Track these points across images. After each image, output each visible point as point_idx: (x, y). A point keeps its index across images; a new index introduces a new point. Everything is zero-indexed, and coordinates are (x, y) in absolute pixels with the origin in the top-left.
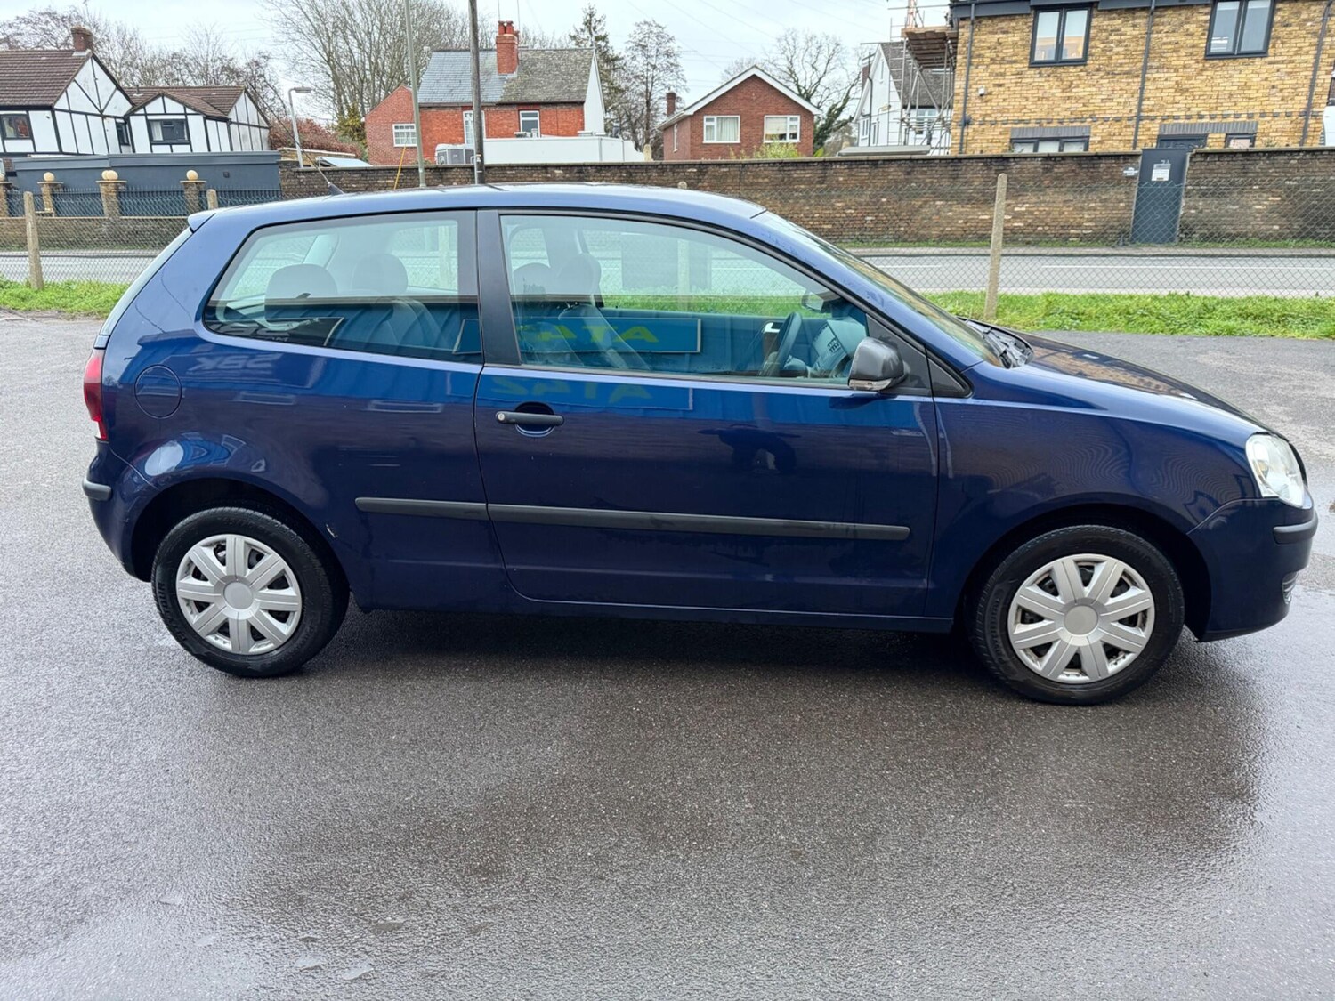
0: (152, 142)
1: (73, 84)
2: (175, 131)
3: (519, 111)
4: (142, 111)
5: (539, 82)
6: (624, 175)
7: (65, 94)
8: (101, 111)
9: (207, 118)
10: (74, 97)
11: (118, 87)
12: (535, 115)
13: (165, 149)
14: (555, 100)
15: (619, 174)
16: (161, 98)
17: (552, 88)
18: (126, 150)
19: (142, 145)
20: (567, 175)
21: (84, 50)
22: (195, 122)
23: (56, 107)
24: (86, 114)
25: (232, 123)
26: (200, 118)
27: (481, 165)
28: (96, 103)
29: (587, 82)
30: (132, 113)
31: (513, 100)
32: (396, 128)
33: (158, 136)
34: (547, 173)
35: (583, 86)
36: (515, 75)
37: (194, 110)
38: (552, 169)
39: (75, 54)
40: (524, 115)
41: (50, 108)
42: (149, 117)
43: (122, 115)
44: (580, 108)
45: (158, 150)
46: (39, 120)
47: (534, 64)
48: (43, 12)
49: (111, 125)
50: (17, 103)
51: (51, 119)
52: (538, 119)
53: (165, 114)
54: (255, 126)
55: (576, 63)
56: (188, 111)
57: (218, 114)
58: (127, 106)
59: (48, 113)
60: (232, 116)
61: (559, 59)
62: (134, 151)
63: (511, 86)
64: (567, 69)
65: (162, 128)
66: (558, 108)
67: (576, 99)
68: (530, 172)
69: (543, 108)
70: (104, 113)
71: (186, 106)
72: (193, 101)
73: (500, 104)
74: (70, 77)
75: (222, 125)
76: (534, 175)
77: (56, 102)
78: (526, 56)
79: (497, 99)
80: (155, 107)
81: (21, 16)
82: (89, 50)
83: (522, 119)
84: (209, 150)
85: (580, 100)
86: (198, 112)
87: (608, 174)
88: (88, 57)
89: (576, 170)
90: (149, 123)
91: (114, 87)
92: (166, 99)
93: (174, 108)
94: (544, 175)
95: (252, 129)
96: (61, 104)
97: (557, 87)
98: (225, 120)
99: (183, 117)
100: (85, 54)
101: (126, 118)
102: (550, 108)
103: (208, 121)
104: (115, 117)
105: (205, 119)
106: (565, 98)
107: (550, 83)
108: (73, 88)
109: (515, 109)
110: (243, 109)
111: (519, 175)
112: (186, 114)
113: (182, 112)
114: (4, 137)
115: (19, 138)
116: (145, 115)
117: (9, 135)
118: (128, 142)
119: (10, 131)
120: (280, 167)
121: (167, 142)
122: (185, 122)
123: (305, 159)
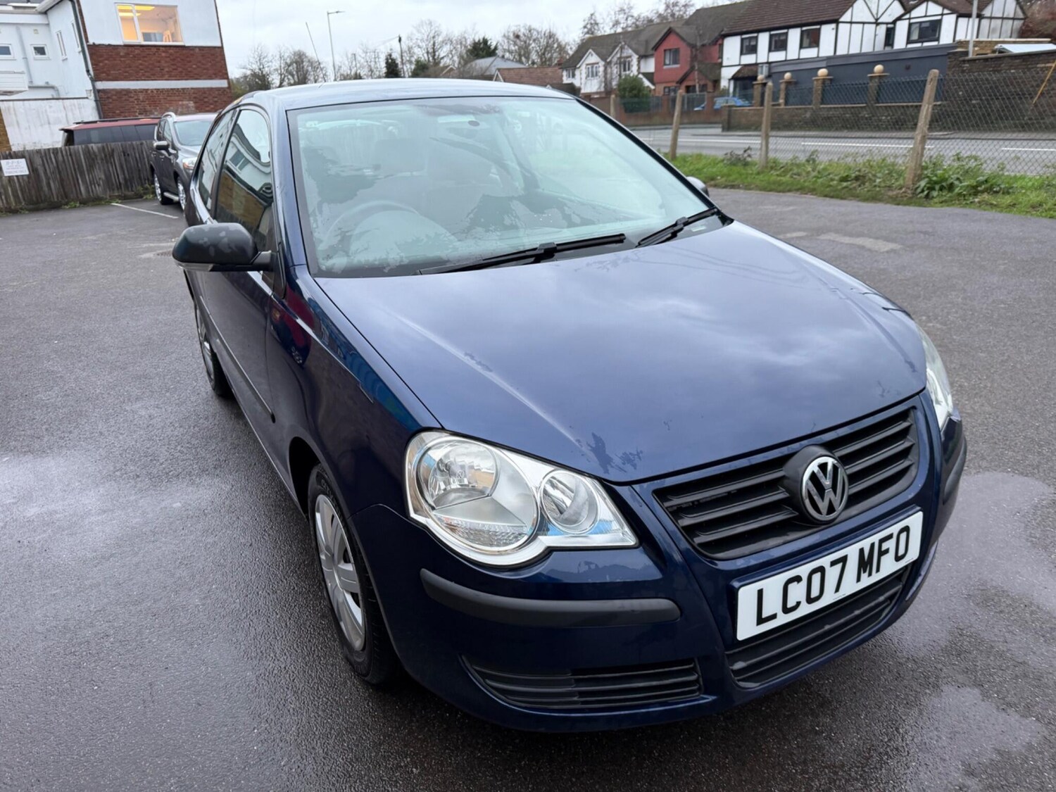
0: (909, 41)
2: (931, 30)
4: (907, 16)
7: (850, 11)
8: (877, 20)
9: (960, 15)
10: (858, 11)
13: (917, 45)
16: (924, 4)
18: (888, 49)
19: (900, 42)
22: (949, 21)
23: (841, 20)
24: (864, 23)
25: (985, 18)
26: (954, 17)
28: (874, 12)
30: (899, 18)
33: (915, 36)
37: (951, 9)
41: (836, 22)
42: (912, 21)
43: (891, 20)
45: (910, 46)
46: (827, 32)
49: (882, 30)
50: (816, 20)
51: (834, 31)
53: (925, 16)
54: (1009, 19)
56: (946, 11)
58: (899, 11)
59: (834, 26)
60: (987, 12)
62: (893, 47)
65: (921, 29)
70: (880, 21)
71: (944, 7)
75: (974, 21)
77: (841, 16)
80: (919, 12)
84: (954, 40)
86: (954, 11)
90: (910, 25)
93: (934, 10)
95: (1006, 21)
96: (846, 17)
98: (979, 16)
99: (939, 18)
101: (894, 22)
103: (961, 20)
104: (887, 24)
105: (958, 17)
110: (1002, 4)
112: (942, 15)
113: (940, 12)
114: (801, 47)
115: (810, 46)
116: (909, 19)
117: (804, 45)
118: (891, 43)
119: (806, 41)
120: (949, 58)
121: (922, 38)
122: (939, 22)
123: (982, 48)
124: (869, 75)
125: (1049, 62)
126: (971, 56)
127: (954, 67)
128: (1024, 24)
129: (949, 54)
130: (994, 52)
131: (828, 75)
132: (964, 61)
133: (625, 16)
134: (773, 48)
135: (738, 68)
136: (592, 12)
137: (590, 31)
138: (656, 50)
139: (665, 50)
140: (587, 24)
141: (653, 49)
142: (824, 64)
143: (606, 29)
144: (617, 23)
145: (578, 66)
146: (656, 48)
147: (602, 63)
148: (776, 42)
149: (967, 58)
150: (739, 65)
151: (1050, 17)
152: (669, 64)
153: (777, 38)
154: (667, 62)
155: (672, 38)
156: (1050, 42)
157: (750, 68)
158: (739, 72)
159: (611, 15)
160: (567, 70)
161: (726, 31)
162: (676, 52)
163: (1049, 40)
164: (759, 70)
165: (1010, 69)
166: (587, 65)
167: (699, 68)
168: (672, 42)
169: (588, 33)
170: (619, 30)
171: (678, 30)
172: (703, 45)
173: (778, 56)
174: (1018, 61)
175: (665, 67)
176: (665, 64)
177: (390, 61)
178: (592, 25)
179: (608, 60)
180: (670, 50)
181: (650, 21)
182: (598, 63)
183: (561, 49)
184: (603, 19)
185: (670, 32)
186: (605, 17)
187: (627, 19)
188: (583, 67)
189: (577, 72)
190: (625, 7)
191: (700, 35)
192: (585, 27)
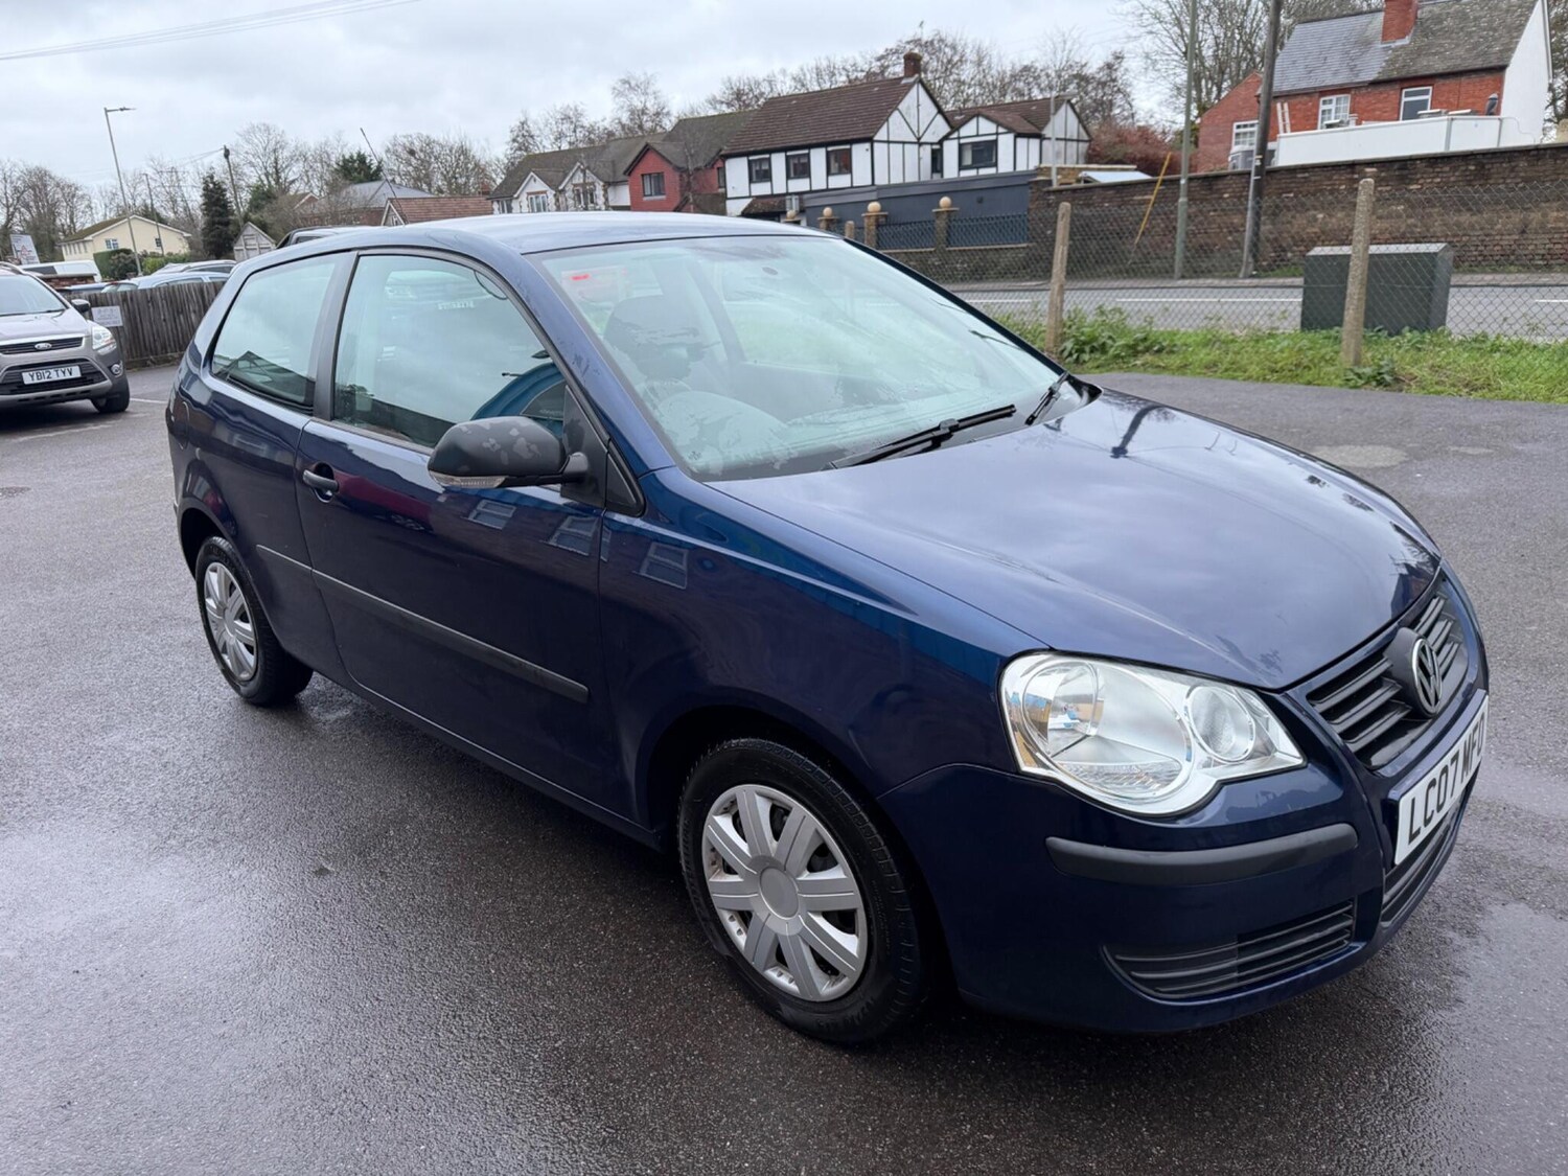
0: (961, 167)
1: (896, 113)
2: (984, 152)
3: (1402, 89)
4: (955, 135)
5: (1441, 45)
6: (1472, 168)
7: (885, 126)
8: (919, 139)
9: (1018, 135)
10: (895, 127)
11: (940, 111)
12: (1426, 92)
13: (972, 173)
14: (1460, 68)
15: (1463, 168)
16: (975, 120)
17: (1461, 52)
18: (936, 177)
19: (951, 170)
20: (1383, 174)
21: (912, 76)
22: (1005, 142)
23: (876, 138)
24: (904, 143)
25: (1045, 139)
26: (1011, 137)
27: (1259, 170)
28: (915, 130)
29: (1519, 37)
30: (946, 137)
31: (1395, 74)
32: (1238, 127)
33: (968, 160)
34: (1353, 173)
35: (1511, 42)
36: (1406, 41)
37: (1005, 127)
38: (1362, 167)
39: (904, 82)
40: (1407, 95)
41: (870, 140)
42: (962, 141)
43: (936, 140)
44: (1496, 76)
45: (965, 174)
46: (860, 153)
47: (1441, 22)
48: (909, 39)
49: (926, 152)
50: (844, 138)
51: (869, 153)
52: (1428, 97)
53: (978, 135)
54: (1072, 140)
55: (1508, 11)
56: (1001, 130)
57: (1034, 130)
58: (944, 129)
59: (867, 145)
60: (1047, 132)
61: (1482, 9)
62: (942, 176)
63: (1398, 56)
64: (1491, 21)
65: (973, 152)
66: (1463, 79)
67: (1494, 62)
68: (1328, 174)
69: (1440, 82)
70: (922, 140)
71: (999, 124)
72: (1009, 118)
73: (1375, 83)
74: (893, 105)
75: (1035, 143)
76: (1335, 177)
77: (876, 133)
78: (1430, 12)
79: (1372, 75)
80: (968, 130)
81: (890, 48)
82: (917, 76)
83: (1404, 99)
84: (1015, 168)
85: (1501, 63)
86: (1010, 130)
87: (1447, 169)
88: (914, 83)
89: (1396, 166)
90: (961, 147)
91: (935, 111)
92: (981, 120)
93: (986, 128)
94: (1349, 176)
95: (1069, 143)
96: (881, 135)
97: (1467, 50)
98: (1040, 137)
99: (994, 137)
100: (911, 80)
101: (940, 143)
102: (1451, 83)
103: (1019, 140)
104: (932, 144)
105: (1016, 137)
106: (1479, 63)
107: (1457, 45)
108: (895, 117)
109: (1397, 87)
110: (1063, 123)
111: (1313, 178)
112: (997, 134)
113: (994, 131)
114: (829, 173)
115: (840, 172)
116: (959, 138)
117: (833, 170)
118: (939, 168)
119: (834, 166)
120: (1031, 188)
121: (976, 165)
122: (995, 142)
123: (1065, 177)
124: (934, 210)
125: (1146, 194)
126: (1055, 186)
127: (1037, 200)
128: (1089, 148)
129: (1030, 183)
130: (1078, 181)
131: (881, 211)
132: (1049, 192)
133: (572, 127)
134: (792, 175)
135: (749, 201)
136: (523, 119)
137: (523, 147)
138: (629, 175)
139: (643, 175)
140: (518, 136)
141: (625, 173)
142: (874, 196)
143: (546, 145)
144: (560, 136)
145: (516, 196)
146: (629, 171)
147: (551, 193)
148: (795, 165)
149: (1051, 189)
150: (750, 197)
151: (1118, 139)
152: (651, 195)
153: (796, 161)
154: (648, 192)
155: (650, 159)
156: (1136, 170)
157: (765, 201)
158: (750, 205)
159: (551, 124)
160: (498, 202)
161: (726, 150)
162: (659, 177)
163: (1135, 167)
164: (788, 203)
165: (1102, 202)
166: (529, 194)
167: (695, 200)
168: (650, 164)
169: (520, 149)
170: (565, 146)
171: (658, 148)
172: (698, 169)
173: (800, 185)
174: (1111, 192)
175: (645, 199)
176: (645, 196)
177: (211, 186)
178: (523, 137)
179: (561, 188)
180: (650, 175)
181: (610, 134)
182: (545, 192)
183: (480, 170)
184: (540, 130)
185: (647, 149)
186: (542, 126)
187: (575, 131)
188: (524, 197)
189: (515, 204)
190: (571, 114)
191: (692, 156)
192: (514, 140)
